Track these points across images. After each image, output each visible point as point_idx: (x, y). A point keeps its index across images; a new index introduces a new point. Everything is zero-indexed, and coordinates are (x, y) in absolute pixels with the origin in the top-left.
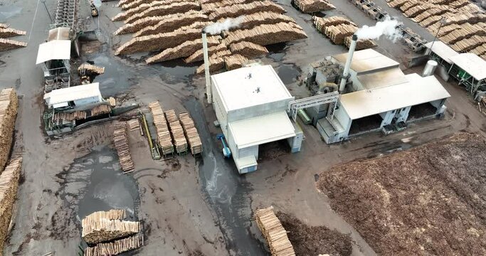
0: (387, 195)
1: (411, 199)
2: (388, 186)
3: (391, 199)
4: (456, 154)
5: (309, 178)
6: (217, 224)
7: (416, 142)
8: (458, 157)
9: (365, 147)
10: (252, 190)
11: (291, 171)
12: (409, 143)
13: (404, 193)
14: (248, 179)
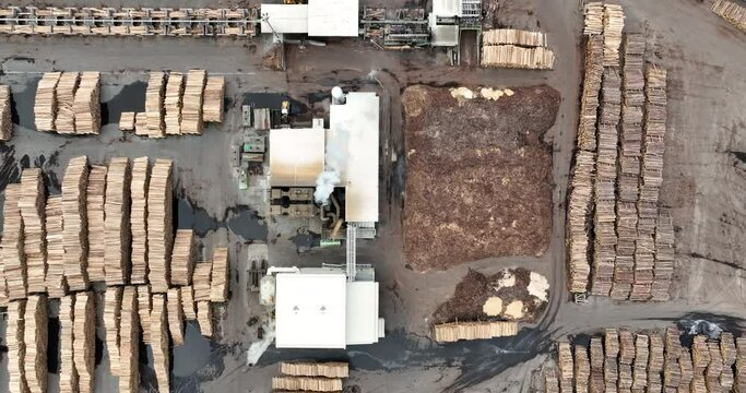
0: (453, 226)
1: (464, 208)
2: (447, 220)
3: (459, 225)
4: (434, 133)
5: (408, 274)
6: (428, 368)
7: (399, 149)
8: (437, 133)
9: (390, 203)
10: (403, 329)
11: (394, 287)
12: (398, 157)
13: (457, 211)
14: (391, 328)
